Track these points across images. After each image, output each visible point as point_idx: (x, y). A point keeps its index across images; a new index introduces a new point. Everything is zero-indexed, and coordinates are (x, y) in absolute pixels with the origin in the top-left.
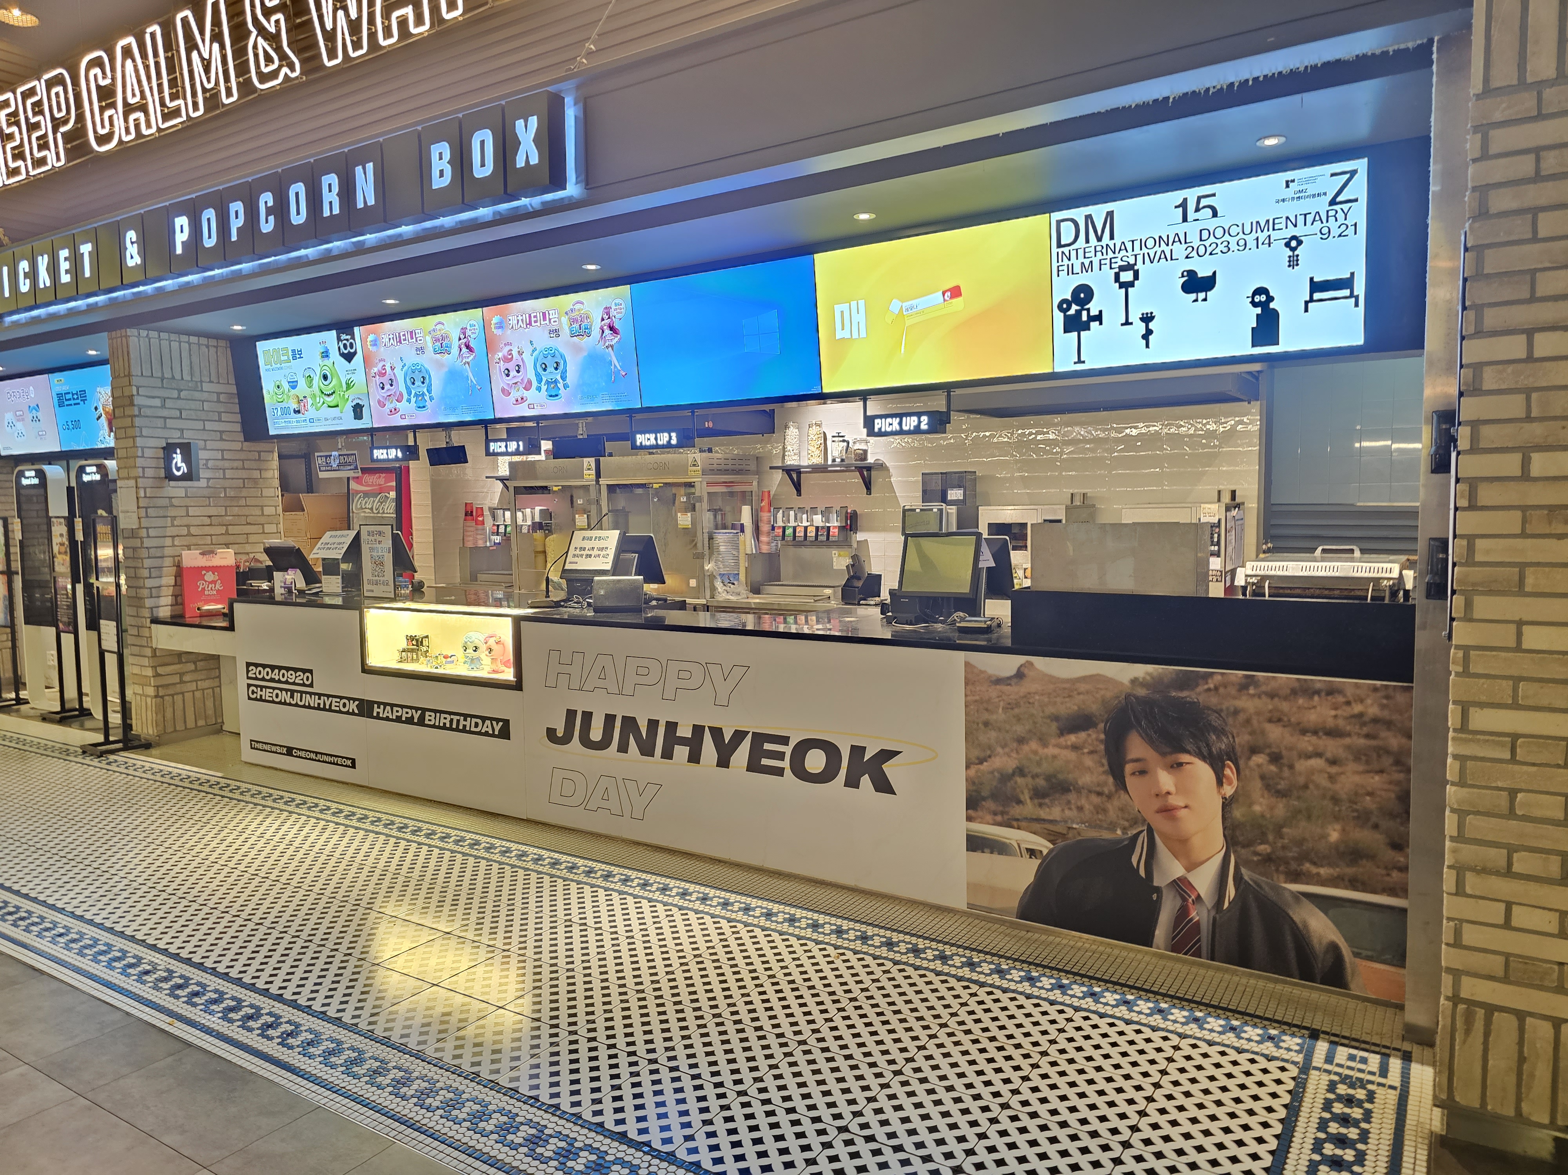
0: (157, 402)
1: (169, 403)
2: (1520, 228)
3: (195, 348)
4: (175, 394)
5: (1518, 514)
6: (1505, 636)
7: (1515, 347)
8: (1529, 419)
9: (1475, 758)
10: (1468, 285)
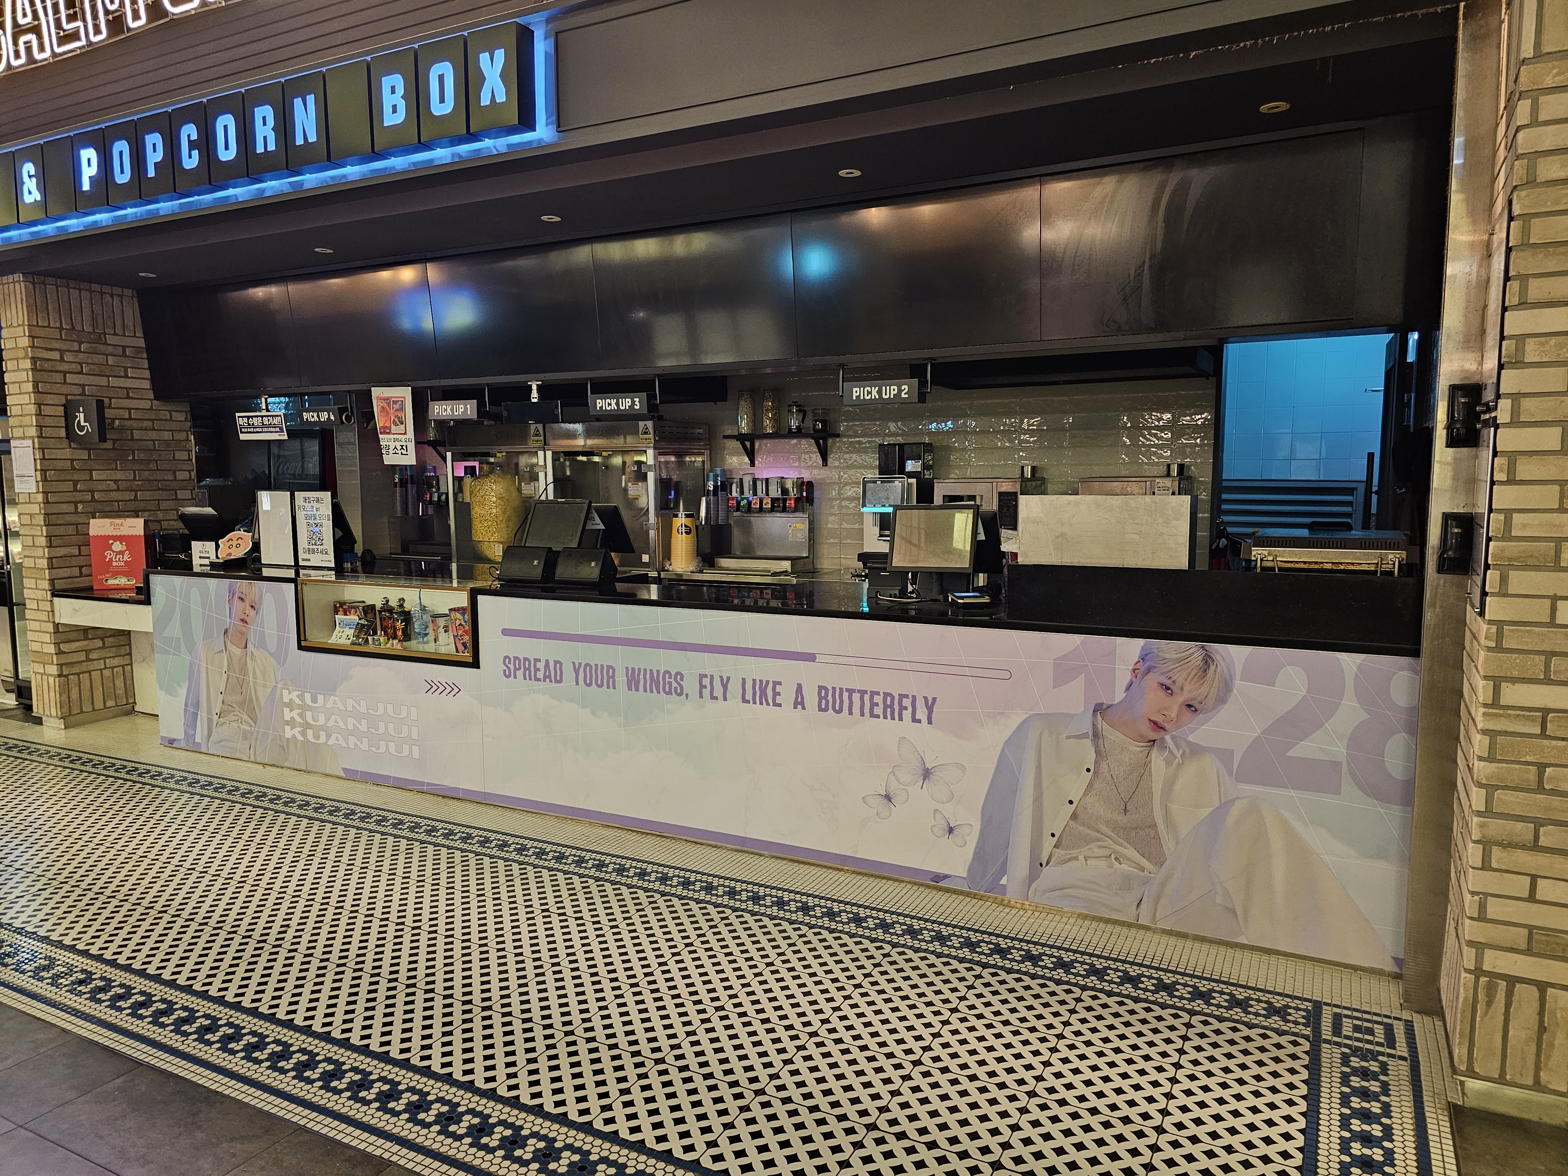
0: (56, 355)
1: (68, 357)
3: (98, 297)
4: (76, 346)
5: (1556, 488)
6: (1539, 611)
9: (1506, 733)
10: (1513, 254)
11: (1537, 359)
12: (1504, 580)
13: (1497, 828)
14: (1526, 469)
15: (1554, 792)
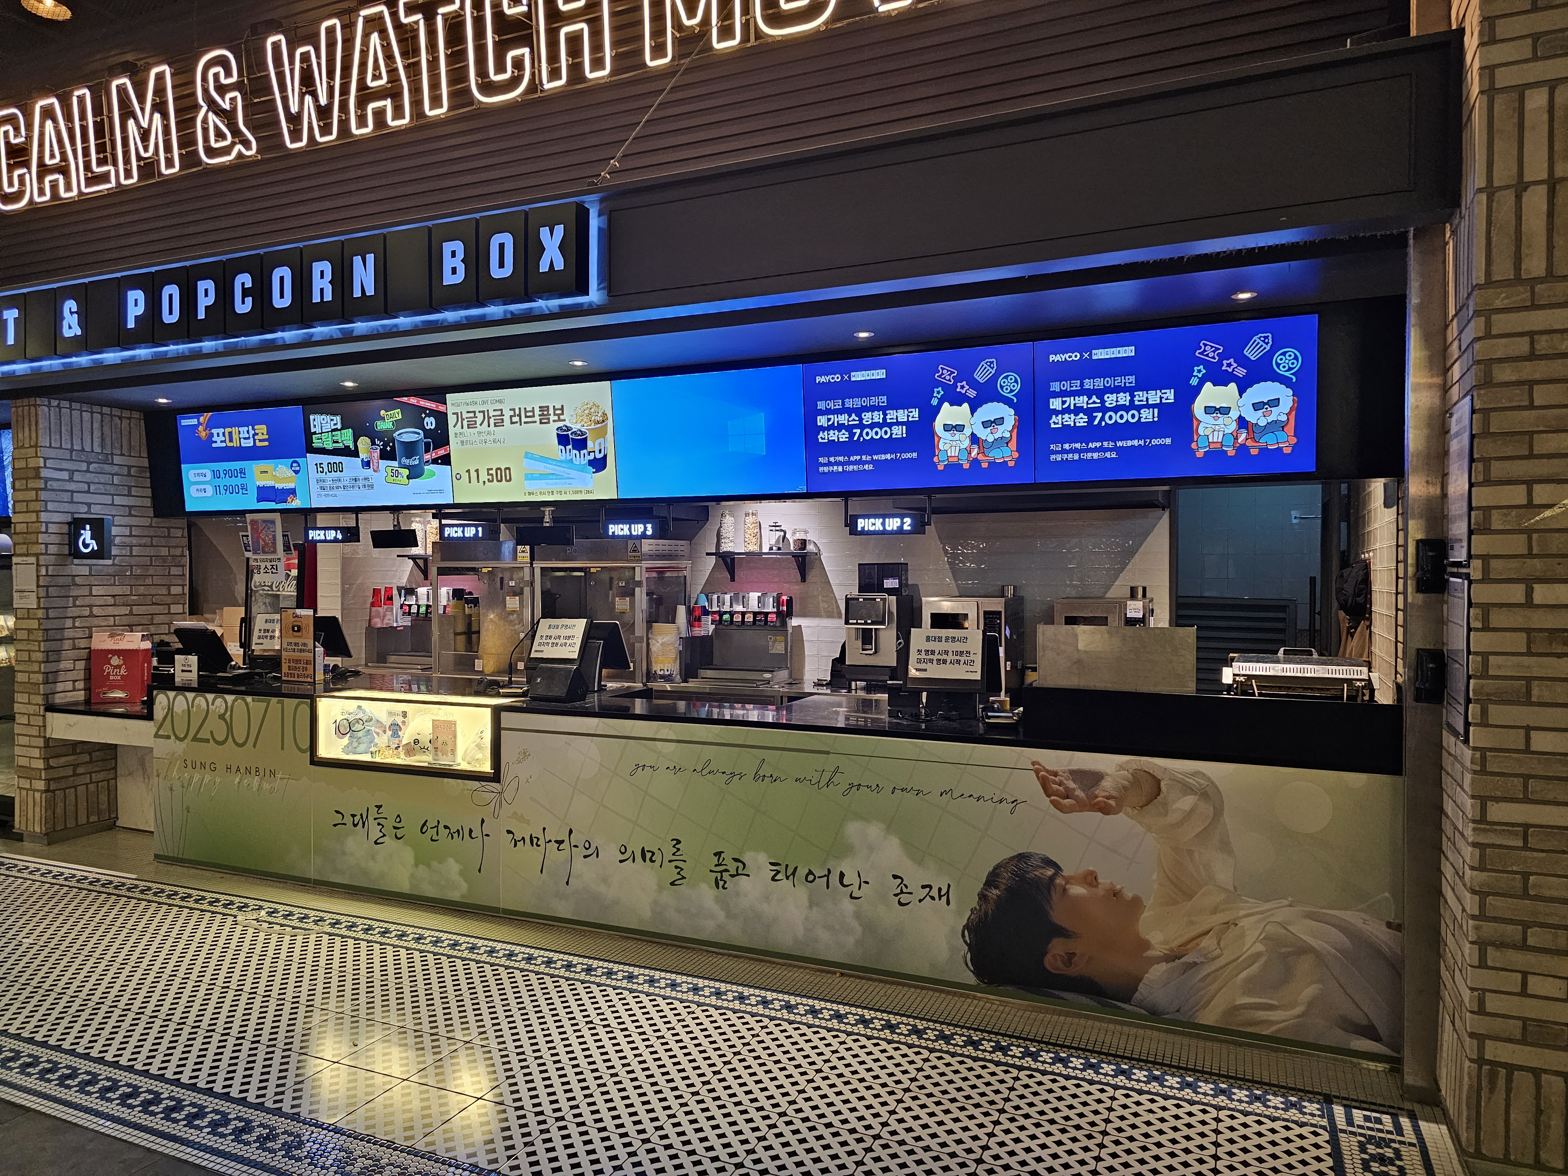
0: (65, 475)
1: (77, 477)
2: (1519, 397)
3: (107, 419)
4: (84, 466)
5: (1524, 635)
6: (1516, 740)
7: (1517, 495)
8: (1530, 555)
9: (1493, 846)
10: (1476, 441)
11: (1500, 527)
12: (1484, 712)
13: (1490, 929)
14: (1497, 619)
15: (1537, 898)
